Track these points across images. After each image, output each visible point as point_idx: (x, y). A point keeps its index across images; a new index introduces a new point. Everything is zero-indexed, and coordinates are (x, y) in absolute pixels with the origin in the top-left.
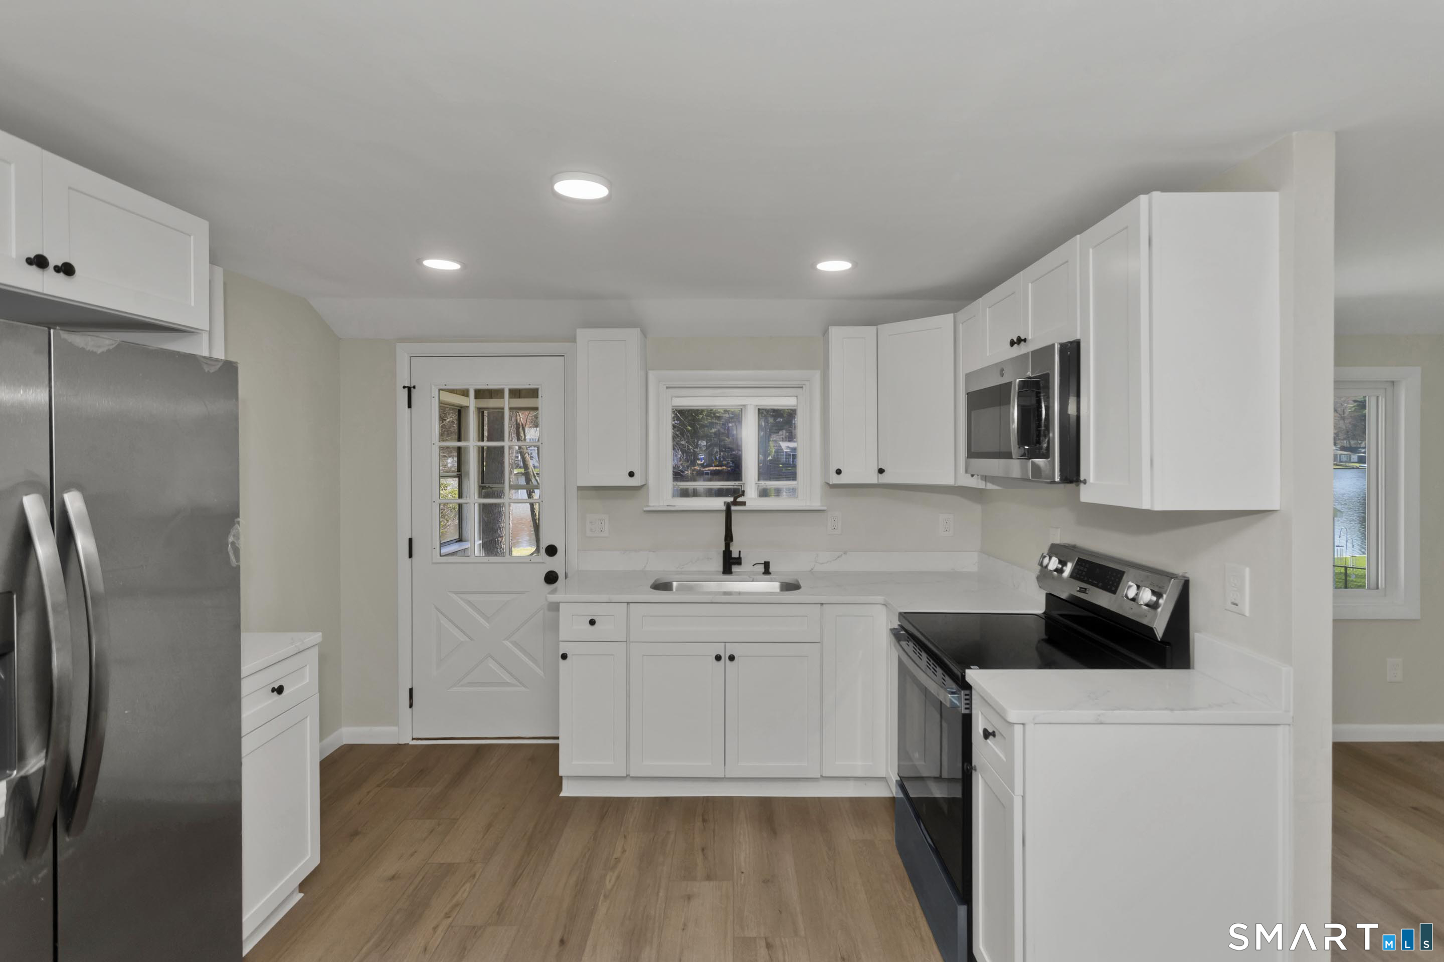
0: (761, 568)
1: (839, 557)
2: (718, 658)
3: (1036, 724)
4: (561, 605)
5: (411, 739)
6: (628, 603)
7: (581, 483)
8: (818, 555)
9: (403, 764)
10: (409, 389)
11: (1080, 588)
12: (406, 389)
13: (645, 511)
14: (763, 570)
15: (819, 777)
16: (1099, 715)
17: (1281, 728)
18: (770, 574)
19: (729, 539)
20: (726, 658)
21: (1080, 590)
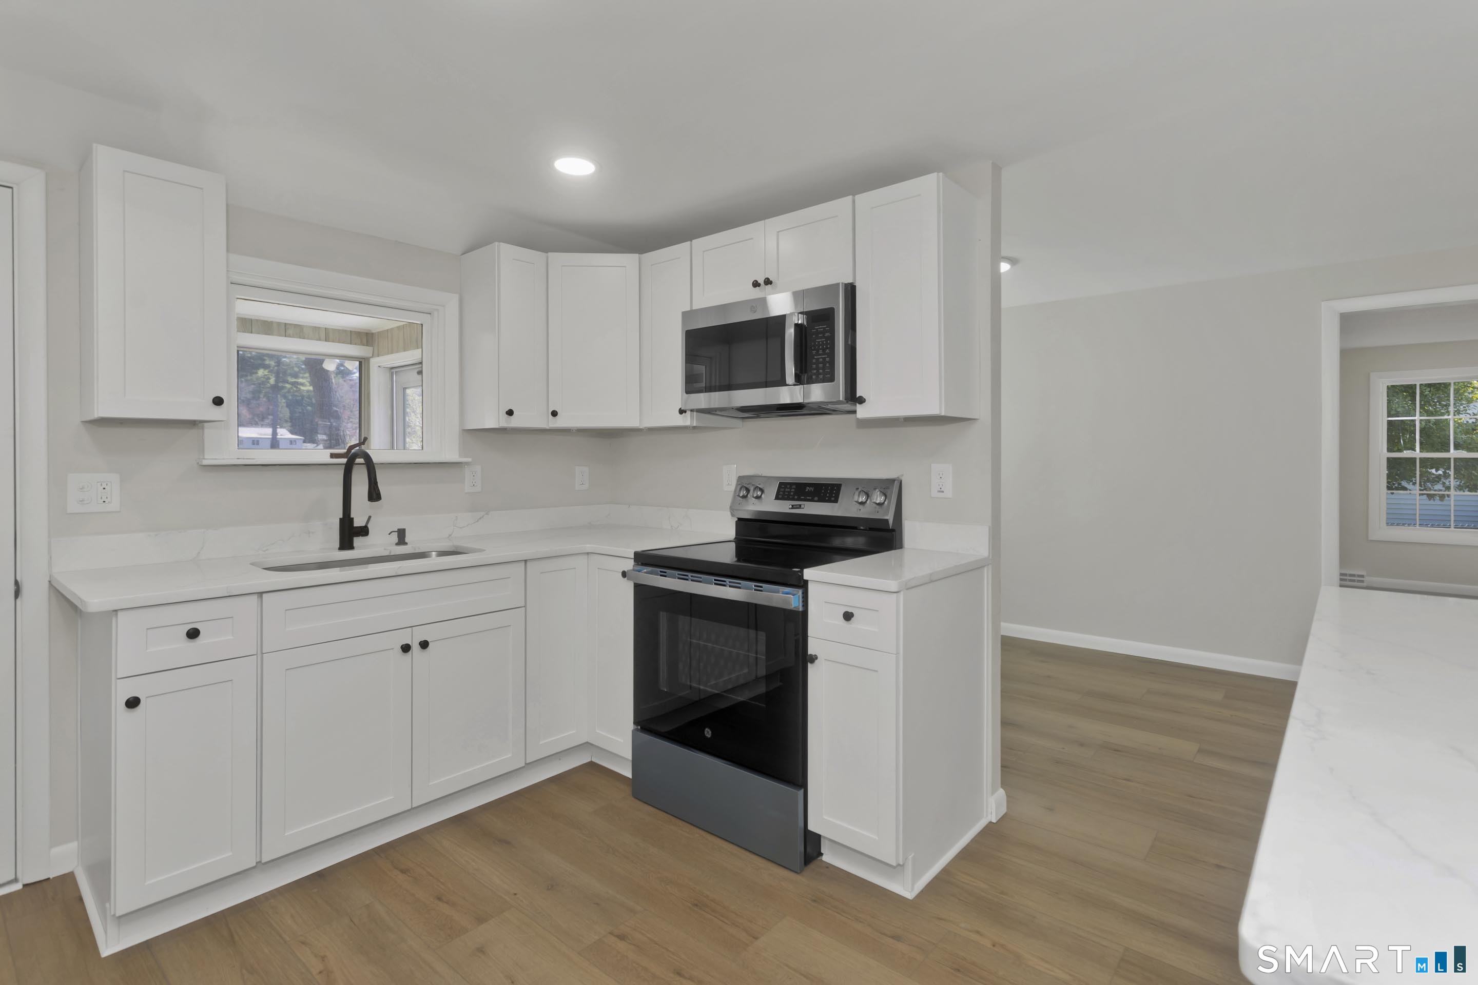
0: (395, 538)
1: (480, 518)
6: (261, 594)
8: (457, 517)
11: (792, 506)
13: (202, 467)
14: (396, 540)
17: (986, 569)
18: (406, 544)
19: (375, 496)
20: (416, 647)
21: (793, 507)
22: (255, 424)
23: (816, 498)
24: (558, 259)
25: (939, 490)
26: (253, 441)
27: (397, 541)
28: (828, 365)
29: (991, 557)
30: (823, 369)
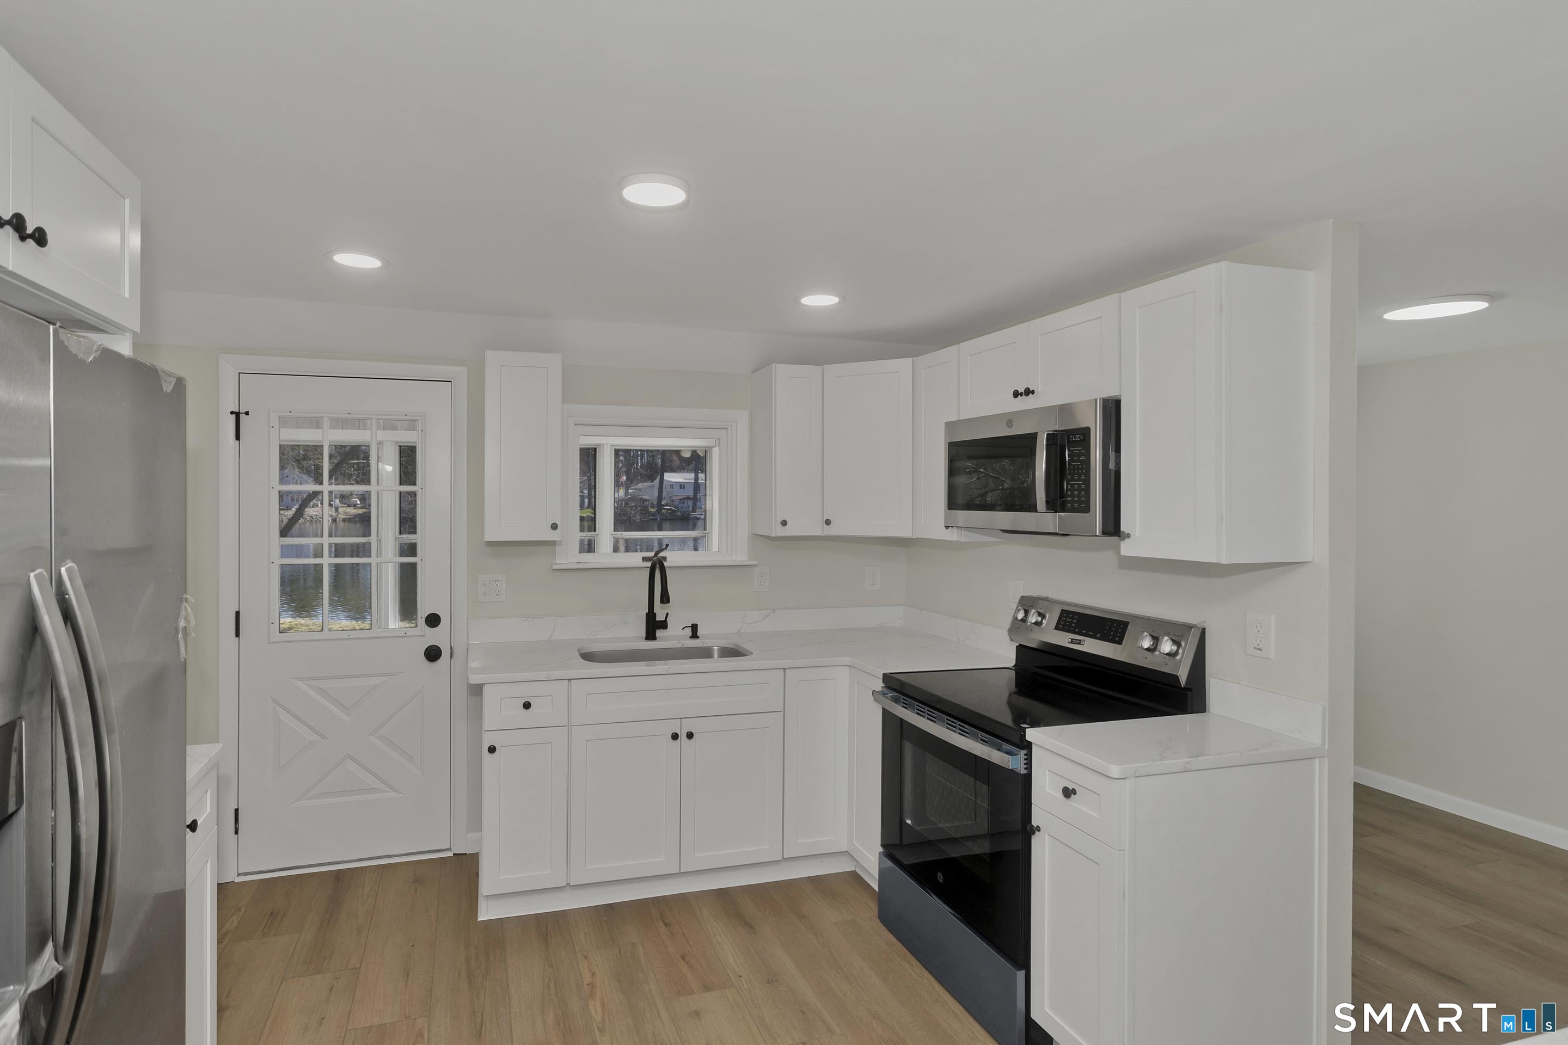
0: (689, 632)
1: (767, 616)
2: (675, 737)
3: (1136, 777)
4: (486, 690)
5: (236, 875)
6: (570, 680)
7: (489, 538)
8: (745, 614)
9: (239, 910)
10: (237, 415)
12: (234, 415)
13: (554, 570)
15: (781, 859)
16: (1187, 763)
17: (1317, 761)
18: (698, 637)
19: (665, 601)
20: (683, 736)
21: (1073, 641)
22: (683, 470)
23: (1099, 635)
24: (834, 370)
25: (1257, 646)
26: (681, 485)
27: (691, 635)
28: (1083, 493)
29: (1327, 747)
30: (1079, 496)
